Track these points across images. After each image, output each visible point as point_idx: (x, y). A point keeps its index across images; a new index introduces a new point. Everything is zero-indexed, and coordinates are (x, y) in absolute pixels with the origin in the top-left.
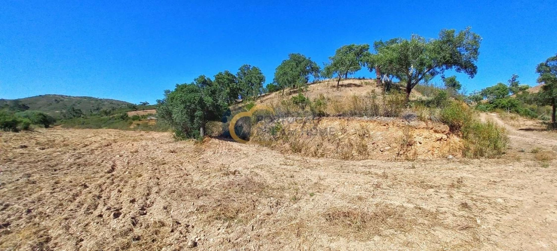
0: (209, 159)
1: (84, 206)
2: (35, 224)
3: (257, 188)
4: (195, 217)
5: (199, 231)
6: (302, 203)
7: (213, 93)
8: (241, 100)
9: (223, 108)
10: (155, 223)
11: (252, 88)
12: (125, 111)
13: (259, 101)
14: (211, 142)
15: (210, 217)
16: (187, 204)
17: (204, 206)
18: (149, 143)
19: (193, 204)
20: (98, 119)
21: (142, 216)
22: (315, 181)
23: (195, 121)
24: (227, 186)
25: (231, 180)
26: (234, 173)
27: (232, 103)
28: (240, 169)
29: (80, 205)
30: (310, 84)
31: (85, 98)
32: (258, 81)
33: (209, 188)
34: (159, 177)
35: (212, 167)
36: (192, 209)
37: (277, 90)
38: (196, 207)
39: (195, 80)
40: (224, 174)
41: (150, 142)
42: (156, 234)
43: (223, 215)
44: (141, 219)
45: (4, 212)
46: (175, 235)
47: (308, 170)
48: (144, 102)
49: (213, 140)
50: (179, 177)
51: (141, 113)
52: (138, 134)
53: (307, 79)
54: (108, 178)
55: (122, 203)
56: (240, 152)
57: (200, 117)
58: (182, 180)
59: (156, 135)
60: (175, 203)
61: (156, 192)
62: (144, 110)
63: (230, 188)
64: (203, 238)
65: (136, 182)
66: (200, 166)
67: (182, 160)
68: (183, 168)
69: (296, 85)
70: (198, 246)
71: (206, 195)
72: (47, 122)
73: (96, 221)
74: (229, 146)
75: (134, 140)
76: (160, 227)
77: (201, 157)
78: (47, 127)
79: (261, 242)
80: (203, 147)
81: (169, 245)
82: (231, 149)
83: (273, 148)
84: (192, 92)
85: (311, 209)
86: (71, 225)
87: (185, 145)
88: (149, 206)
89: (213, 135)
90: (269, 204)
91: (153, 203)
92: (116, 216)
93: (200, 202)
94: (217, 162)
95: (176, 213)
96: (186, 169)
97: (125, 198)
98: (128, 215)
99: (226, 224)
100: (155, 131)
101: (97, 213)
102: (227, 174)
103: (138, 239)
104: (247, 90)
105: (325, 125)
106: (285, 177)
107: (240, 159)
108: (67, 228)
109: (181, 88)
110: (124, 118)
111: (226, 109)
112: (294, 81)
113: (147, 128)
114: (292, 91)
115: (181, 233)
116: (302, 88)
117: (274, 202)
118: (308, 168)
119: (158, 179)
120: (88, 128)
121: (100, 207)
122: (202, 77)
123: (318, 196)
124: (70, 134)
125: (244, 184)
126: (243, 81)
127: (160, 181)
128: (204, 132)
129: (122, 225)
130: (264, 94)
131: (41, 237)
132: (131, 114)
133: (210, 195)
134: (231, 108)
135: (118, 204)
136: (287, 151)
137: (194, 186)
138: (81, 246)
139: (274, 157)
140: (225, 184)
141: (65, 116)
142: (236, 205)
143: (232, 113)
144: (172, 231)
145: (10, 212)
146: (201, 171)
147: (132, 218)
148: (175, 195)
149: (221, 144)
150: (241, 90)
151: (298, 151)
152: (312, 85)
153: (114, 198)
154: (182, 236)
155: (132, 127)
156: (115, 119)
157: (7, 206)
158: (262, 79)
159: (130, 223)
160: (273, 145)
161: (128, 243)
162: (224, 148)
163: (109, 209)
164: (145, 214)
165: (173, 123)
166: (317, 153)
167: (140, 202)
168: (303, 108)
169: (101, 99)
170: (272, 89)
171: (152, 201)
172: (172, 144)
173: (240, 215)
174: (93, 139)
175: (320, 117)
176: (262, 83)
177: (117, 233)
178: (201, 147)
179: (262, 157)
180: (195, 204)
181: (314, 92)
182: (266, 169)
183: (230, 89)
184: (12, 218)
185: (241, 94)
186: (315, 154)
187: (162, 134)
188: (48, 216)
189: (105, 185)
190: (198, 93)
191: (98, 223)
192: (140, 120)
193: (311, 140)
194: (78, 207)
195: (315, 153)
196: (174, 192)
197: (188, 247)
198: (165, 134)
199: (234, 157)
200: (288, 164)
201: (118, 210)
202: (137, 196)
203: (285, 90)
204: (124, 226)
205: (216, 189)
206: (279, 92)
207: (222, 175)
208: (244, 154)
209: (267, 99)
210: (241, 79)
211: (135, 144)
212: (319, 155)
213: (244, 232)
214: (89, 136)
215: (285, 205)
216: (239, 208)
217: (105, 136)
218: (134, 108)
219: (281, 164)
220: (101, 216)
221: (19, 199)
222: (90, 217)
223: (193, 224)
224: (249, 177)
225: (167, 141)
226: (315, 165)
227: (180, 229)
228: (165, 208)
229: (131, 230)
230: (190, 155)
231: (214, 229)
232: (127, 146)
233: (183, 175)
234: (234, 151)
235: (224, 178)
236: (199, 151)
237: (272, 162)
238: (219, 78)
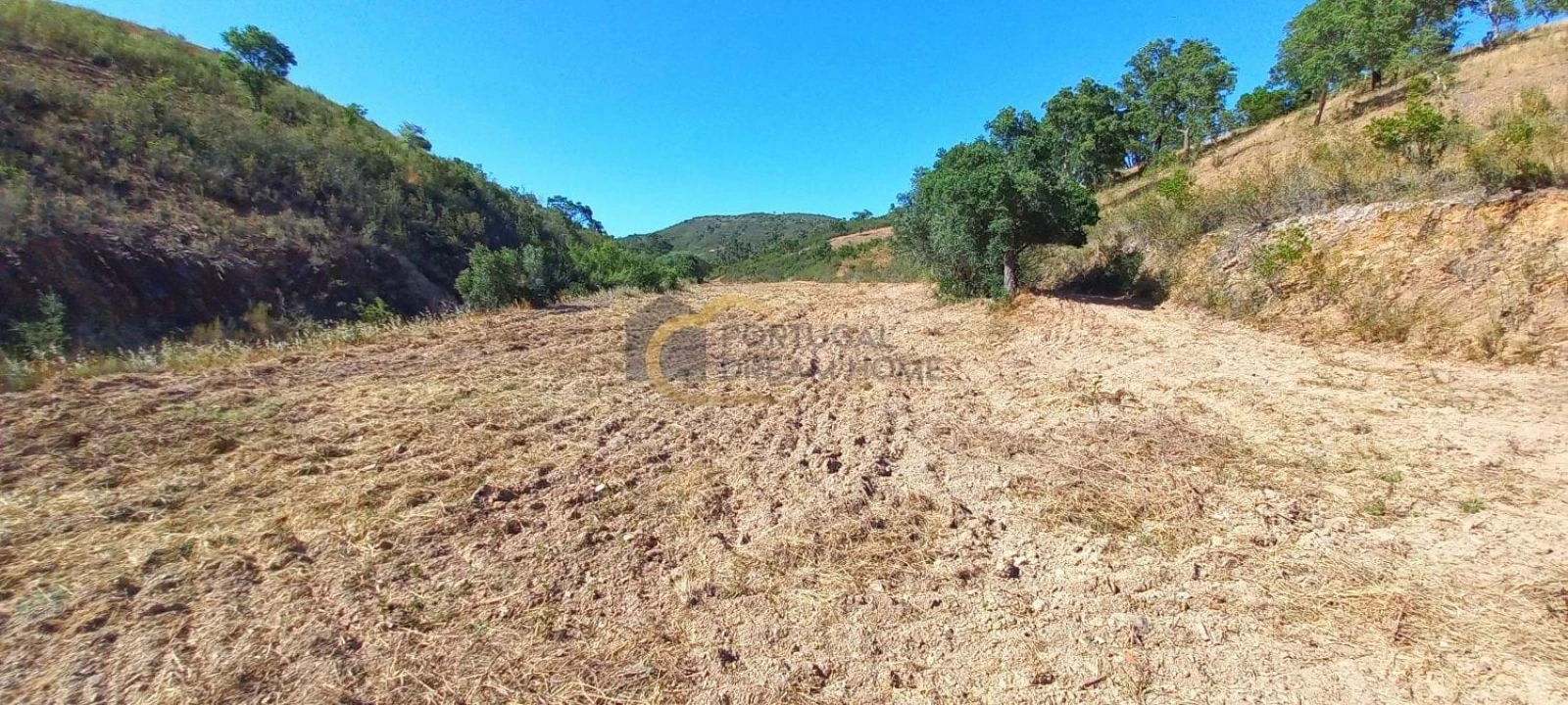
0: (1031, 356)
1: (775, 439)
2: (706, 461)
3: (1204, 451)
4: (1007, 504)
5: (1022, 541)
6: (1418, 531)
7: (1041, 156)
8: (1135, 169)
9: (1074, 202)
10: (913, 497)
11: (1177, 119)
12: (824, 237)
13: (1207, 160)
14: (1035, 305)
15: (1050, 511)
16: (983, 467)
17: (1030, 479)
18: (880, 310)
19: (999, 470)
20: (777, 260)
21: (882, 478)
22: (1490, 455)
23: (989, 247)
24: (1094, 434)
25: (1106, 417)
26: (1117, 400)
27: (1100, 181)
28: (1135, 387)
29: (769, 436)
30: (1465, 56)
31: (753, 215)
32: (1207, 89)
33: (1038, 433)
34: (908, 393)
35: (1040, 376)
36: (994, 481)
37: (1292, 108)
38: (1009, 479)
39: (988, 126)
40: (1083, 399)
41: (881, 307)
42: (917, 524)
43: (1090, 514)
44: (881, 482)
45: (659, 433)
46: (962, 537)
47: (1446, 410)
48: (861, 210)
49: (1043, 300)
50: (956, 397)
51: (856, 239)
52: (853, 290)
53: (1451, 34)
54: (809, 387)
55: (839, 442)
56: (1134, 337)
57: (1003, 235)
58: (962, 405)
59: (893, 291)
60: (951, 460)
61: (907, 429)
62: (862, 230)
63: (1106, 441)
64: (1034, 561)
65: (861, 400)
66: (1008, 372)
67: (958, 356)
68: (963, 377)
69: (1385, 73)
70: (1023, 578)
71: (1031, 452)
72: (699, 272)
73: (798, 471)
74: (1093, 317)
75: (848, 305)
76: (925, 509)
77: (1008, 349)
78: (700, 282)
79: (1232, 621)
80: (1014, 322)
81: (951, 556)
82: (1099, 327)
83: (1263, 326)
84: (980, 163)
85: (1469, 560)
86: (759, 472)
87: (963, 315)
88: (894, 459)
89: (1041, 285)
90: (1259, 509)
91: (902, 451)
92: (834, 467)
93: (1017, 467)
94: (1059, 364)
95: (957, 484)
96: (968, 378)
97: (843, 432)
98: (854, 470)
99: (1103, 541)
100: (889, 282)
101: (797, 456)
102: (1093, 400)
103: (881, 525)
104: (1156, 133)
105: (1550, 222)
106: (1324, 428)
107: (1136, 356)
108: (754, 476)
109: (951, 159)
110: (825, 253)
111: (1085, 203)
112: (1380, 57)
113: (873, 275)
114: (1364, 99)
115: (975, 535)
116: (1424, 75)
117: (1282, 507)
118: (1446, 402)
119: (908, 397)
120: (761, 280)
121: (802, 444)
122: (1008, 113)
123: (1501, 517)
124: (735, 293)
125: (1156, 435)
126: (1145, 101)
127: (911, 401)
128: (1016, 280)
129: (846, 489)
130: (1228, 135)
131: (717, 485)
132: (838, 243)
133: (1044, 453)
134: (1101, 198)
135: (832, 443)
136: (1332, 336)
137: (995, 423)
138: (780, 516)
139: (1272, 355)
140: (1088, 426)
141: (724, 259)
142: (1131, 492)
143: (1101, 214)
144: (954, 525)
145: (667, 435)
146: (1011, 387)
147: (865, 478)
148: (951, 439)
149: (1068, 312)
150: (1136, 134)
151: (1388, 338)
152: (1478, 59)
153: (824, 430)
154: (978, 542)
155: (840, 274)
156: (808, 258)
157: (662, 424)
158: (1221, 81)
159: (862, 488)
160: (1265, 313)
161: (862, 529)
162: (1076, 323)
163: (817, 451)
164: (888, 474)
165: (932, 257)
166: (1497, 346)
167: (874, 446)
168: (1427, 161)
169: (779, 216)
170: (1262, 109)
171: (901, 447)
172: (931, 314)
173: (1148, 526)
174: (774, 303)
175: (1525, 190)
176: (1222, 93)
177: (840, 503)
178: (1006, 319)
179: (1217, 354)
180: (1004, 470)
181: (1490, 85)
182: (1240, 395)
183: (1096, 137)
184: (672, 445)
185: (1135, 150)
186: (1488, 350)
187: (906, 289)
188: (722, 449)
189: (805, 400)
190: (998, 165)
191: (802, 477)
192: (855, 257)
193: (1467, 293)
194: (766, 439)
195: (1487, 344)
196: (948, 433)
197: (995, 574)
198: (913, 287)
199: (1111, 350)
200: (1340, 381)
201: (834, 456)
202: (868, 433)
203: (1328, 104)
204: (850, 492)
205: (1061, 438)
206: (1298, 113)
207: (1074, 402)
208: (1147, 342)
209: (1241, 151)
210: (1137, 95)
211: (851, 312)
212: (1506, 354)
213: (1165, 577)
214: (766, 297)
215: (1334, 523)
216: (1144, 503)
217: (792, 296)
218: (840, 227)
219: (1302, 382)
220: (805, 463)
221: (677, 413)
222: (788, 463)
223: (1004, 521)
224: (1174, 414)
225: (919, 305)
226: (1482, 395)
227: (972, 524)
228: (931, 468)
229: (863, 504)
230: (978, 341)
231: (1061, 546)
232: (835, 318)
233: (966, 394)
234: (1110, 332)
235: (1082, 410)
236: (1001, 333)
237: (1263, 373)
238: (1055, 108)
